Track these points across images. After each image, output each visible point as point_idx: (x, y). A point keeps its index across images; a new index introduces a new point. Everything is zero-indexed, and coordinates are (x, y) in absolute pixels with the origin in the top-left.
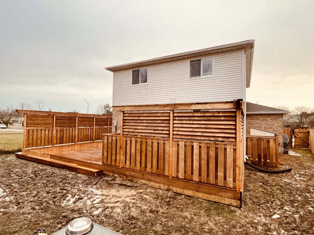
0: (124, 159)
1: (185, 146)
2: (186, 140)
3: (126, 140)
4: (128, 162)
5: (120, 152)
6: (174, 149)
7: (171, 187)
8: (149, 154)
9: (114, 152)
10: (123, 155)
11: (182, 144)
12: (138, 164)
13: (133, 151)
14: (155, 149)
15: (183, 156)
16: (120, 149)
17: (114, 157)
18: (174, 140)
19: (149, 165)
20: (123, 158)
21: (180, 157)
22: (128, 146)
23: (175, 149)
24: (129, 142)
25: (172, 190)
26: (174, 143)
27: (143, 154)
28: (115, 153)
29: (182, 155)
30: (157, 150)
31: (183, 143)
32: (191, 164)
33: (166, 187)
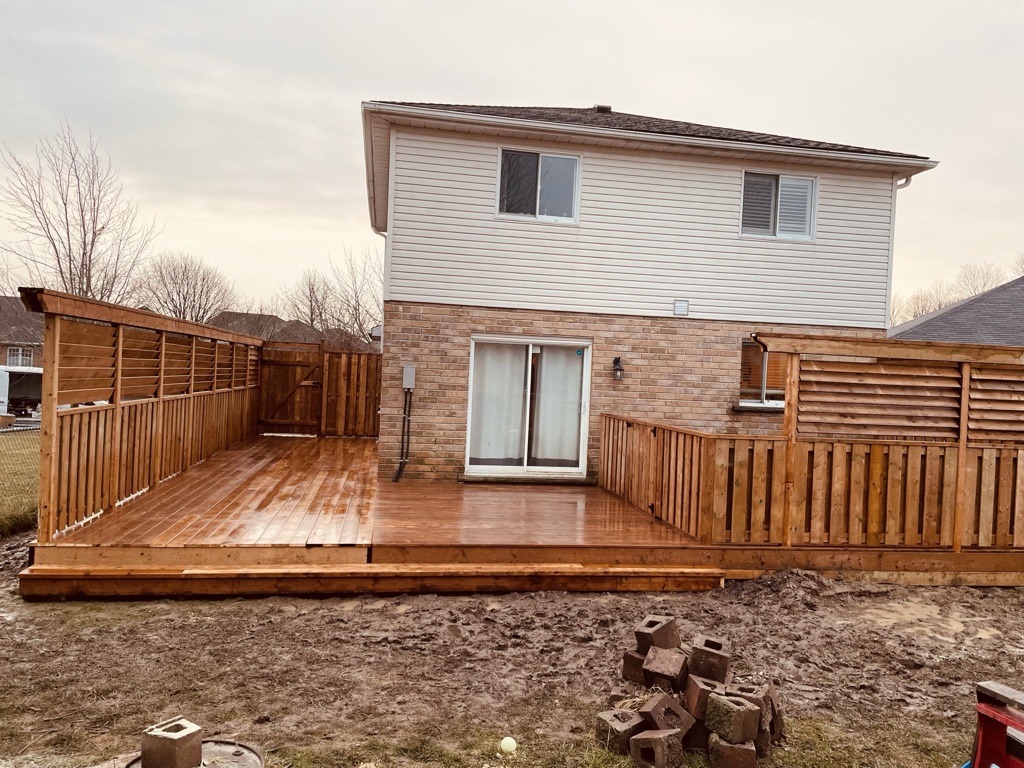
0: (802, 515)
1: (998, 460)
2: (1001, 446)
3: (811, 454)
4: (818, 525)
5: (786, 492)
6: (969, 470)
7: (962, 575)
8: (894, 493)
9: (759, 495)
10: (799, 504)
11: (989, 456)
12: (856, 527)
13: (838, 486)
14: (914, 476)
15: (993, 488)
16: (787, 482)
17: (759, 514)
18: (972, 445)
19: (893, 525)
20: (797, 514)
21: (984, 489)
22: (819, 473)
23: (972, 470)
24: (821, 459)
25: (966, 581)
26: (971, 452)
27: (875, 493)
28: (763, 497)
29: (989, 485)
30: (918, 477)
31: (994, 453)
32: (1009, 505)
33: (949, 577)
